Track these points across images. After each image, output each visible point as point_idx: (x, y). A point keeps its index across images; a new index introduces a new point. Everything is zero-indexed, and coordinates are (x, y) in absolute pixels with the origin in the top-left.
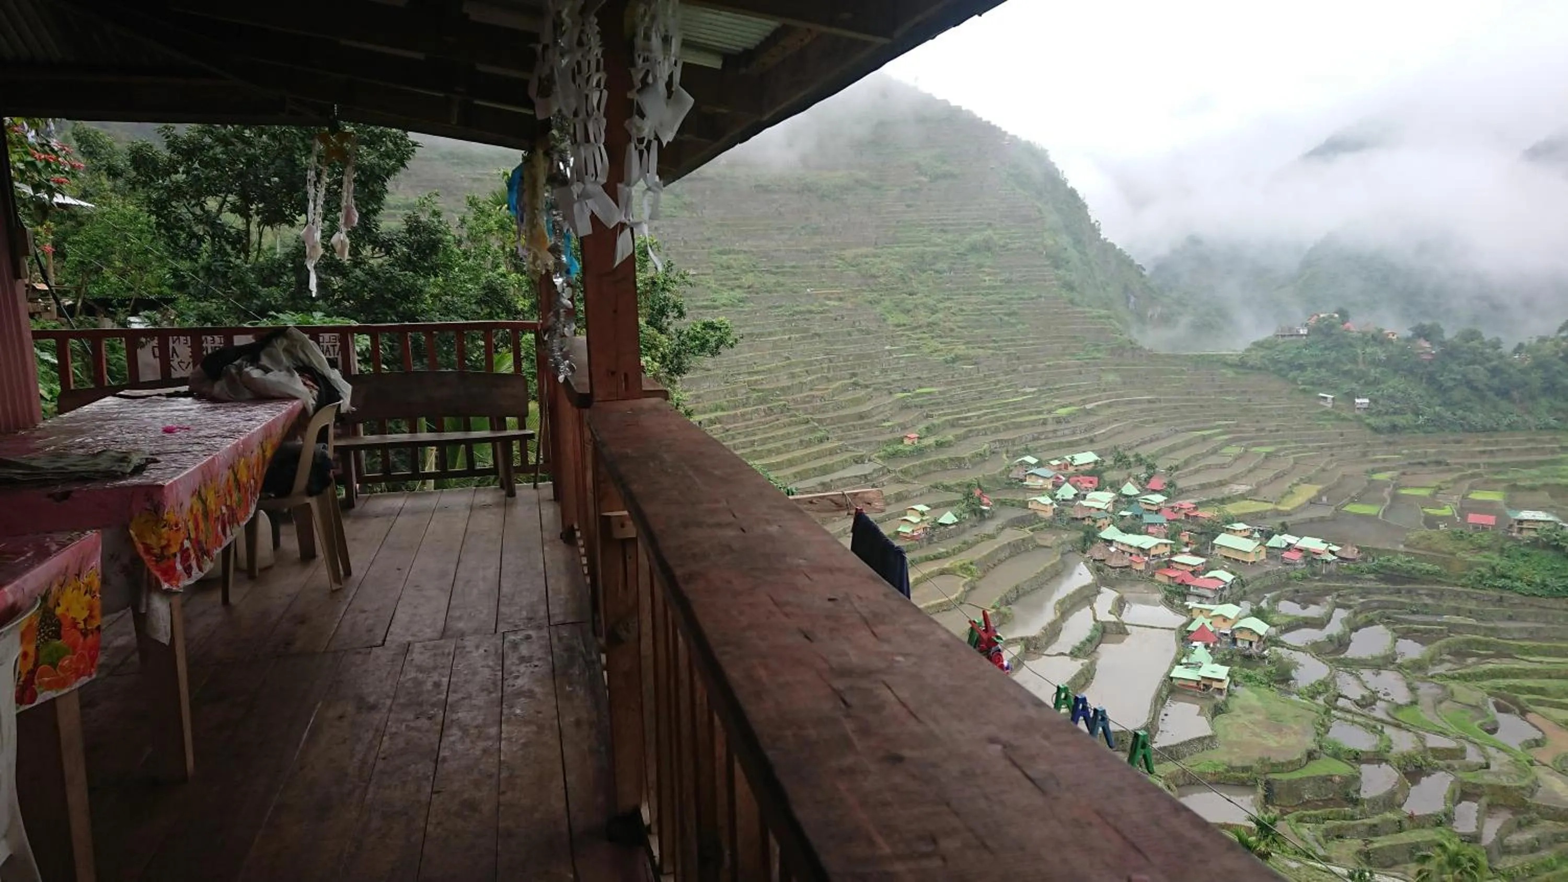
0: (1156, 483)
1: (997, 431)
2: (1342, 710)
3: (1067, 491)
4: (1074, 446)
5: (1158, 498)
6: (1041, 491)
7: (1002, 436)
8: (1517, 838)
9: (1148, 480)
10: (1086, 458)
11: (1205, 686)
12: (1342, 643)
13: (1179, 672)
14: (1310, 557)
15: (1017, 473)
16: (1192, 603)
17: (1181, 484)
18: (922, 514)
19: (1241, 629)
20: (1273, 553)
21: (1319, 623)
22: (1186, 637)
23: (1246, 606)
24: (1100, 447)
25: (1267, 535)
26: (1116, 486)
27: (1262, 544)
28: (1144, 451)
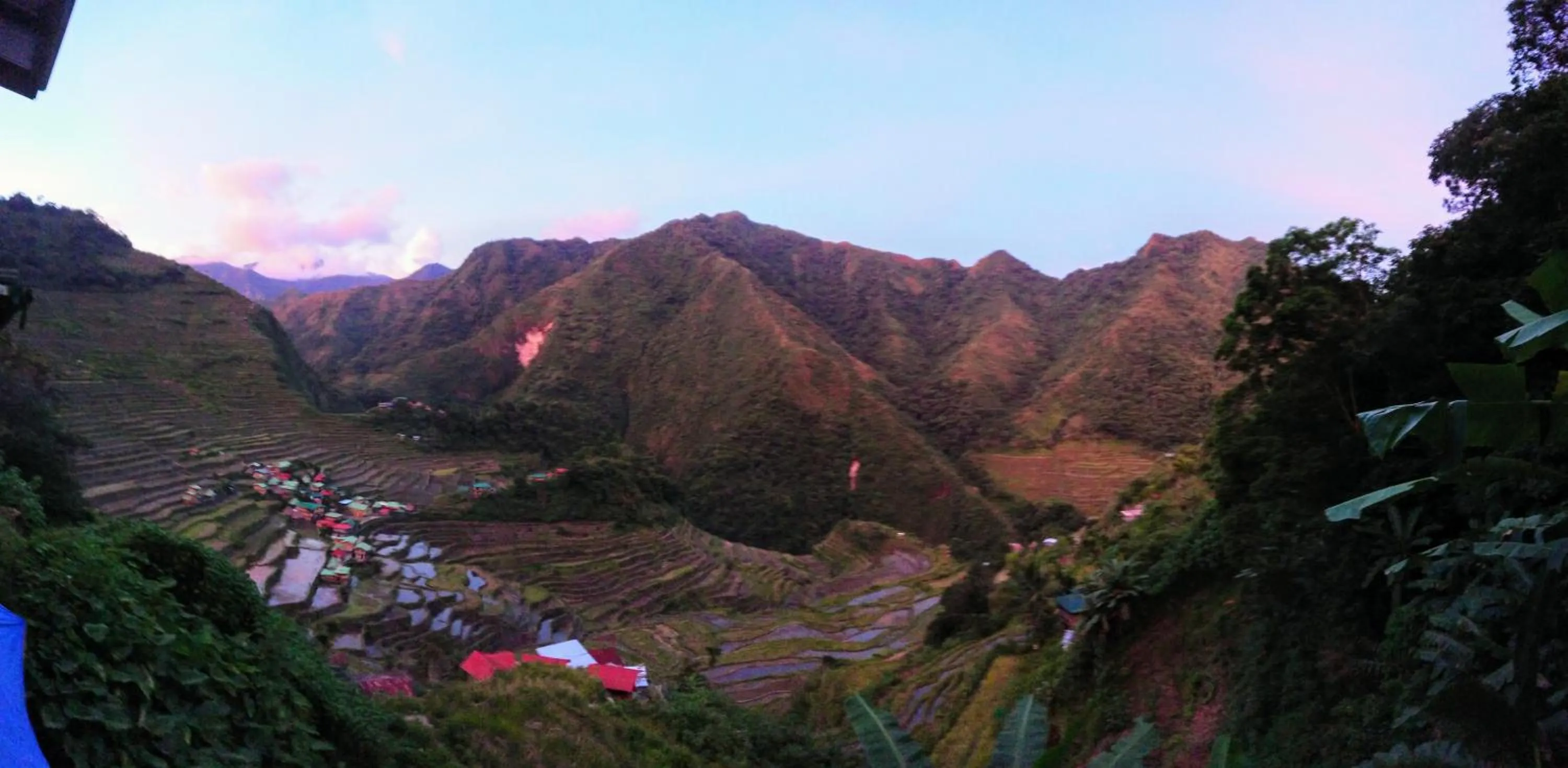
0: (317, 478)
1: (240, 449)
2: (406, 584)
3: (274, 481)
4: (278, 458)
5: (320, 485)
6: (261, 481)
7: (243, 452)
8: (476, 633)
9: (315, 476)
10: (284, 464)
11: (338, 579)
12: (405, 552)
13: (326, 572)
14: (392, 511)
15: (249, 471)
16: (334, 537)
17: (333, 478)
18: (197, 490)
19: (358, 549)
20: (376, 511)
21: (394, 543)
22: (330, 554)
23: (362, 538)
24: (293, 458)
25: (372, 502)
26: (299, 479)
27: (370, 507)
28: (314, 462)
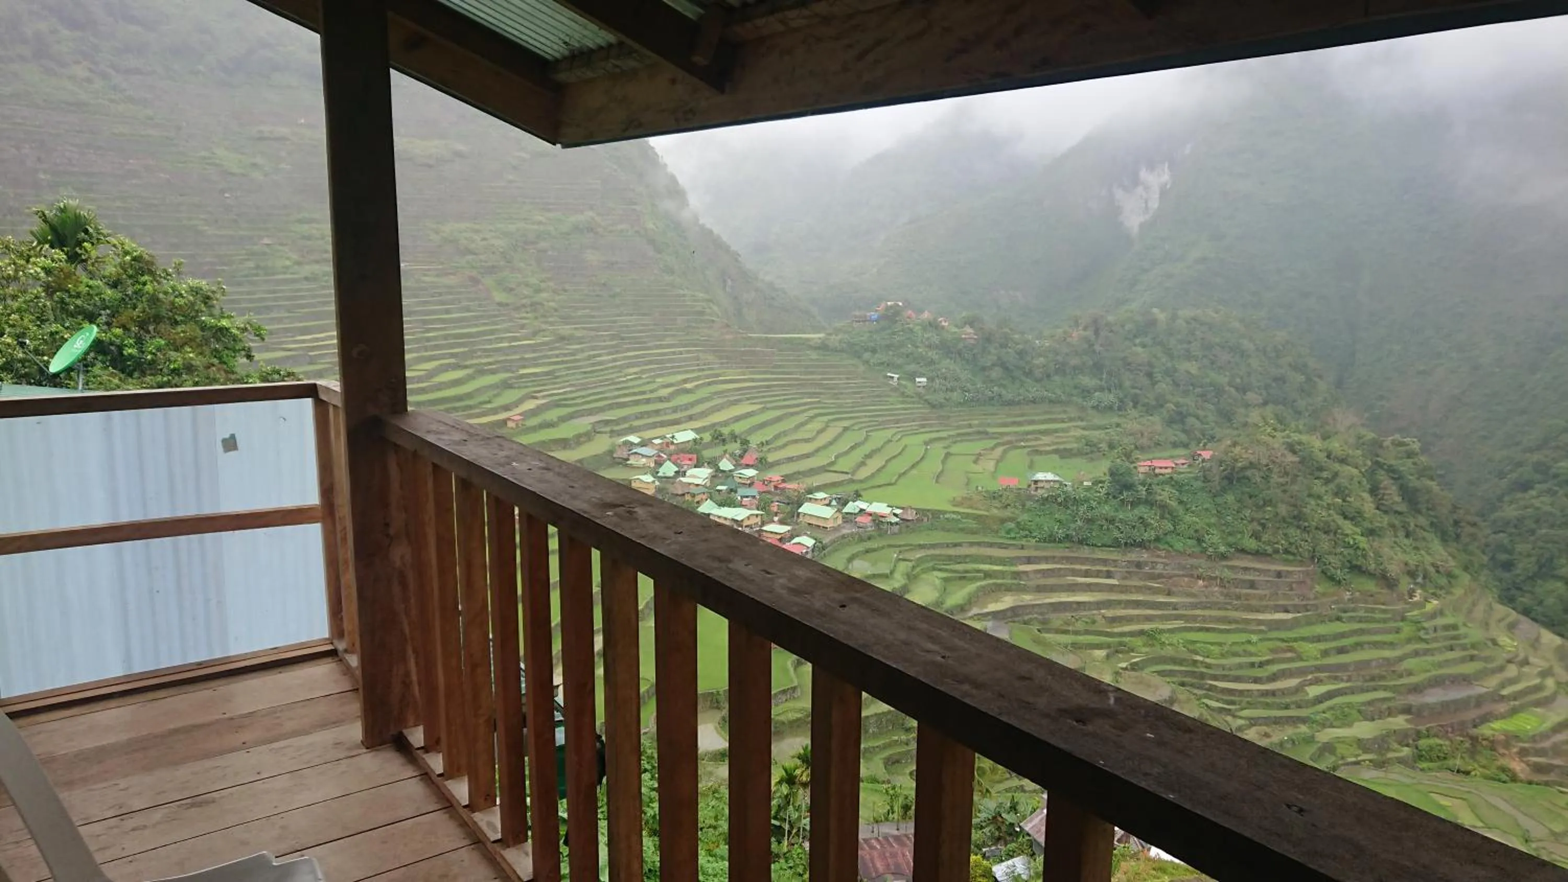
0: (747, 459)
1: (601, 411)
3: (669, 469)
4: (674, 425)
5: (751, 472)
6: (644, 469)
7: (606, 415)
9: (741, 455)
10: (685, 436)
14: (878, 520)
15: (621, 453)
17: (771, 458)
20: (849, 518)
21: (885, 579)
24: (698, 424)
25: (843, 502)
26: (713, 463)
27: (839, 511)
28: (739, 428)
